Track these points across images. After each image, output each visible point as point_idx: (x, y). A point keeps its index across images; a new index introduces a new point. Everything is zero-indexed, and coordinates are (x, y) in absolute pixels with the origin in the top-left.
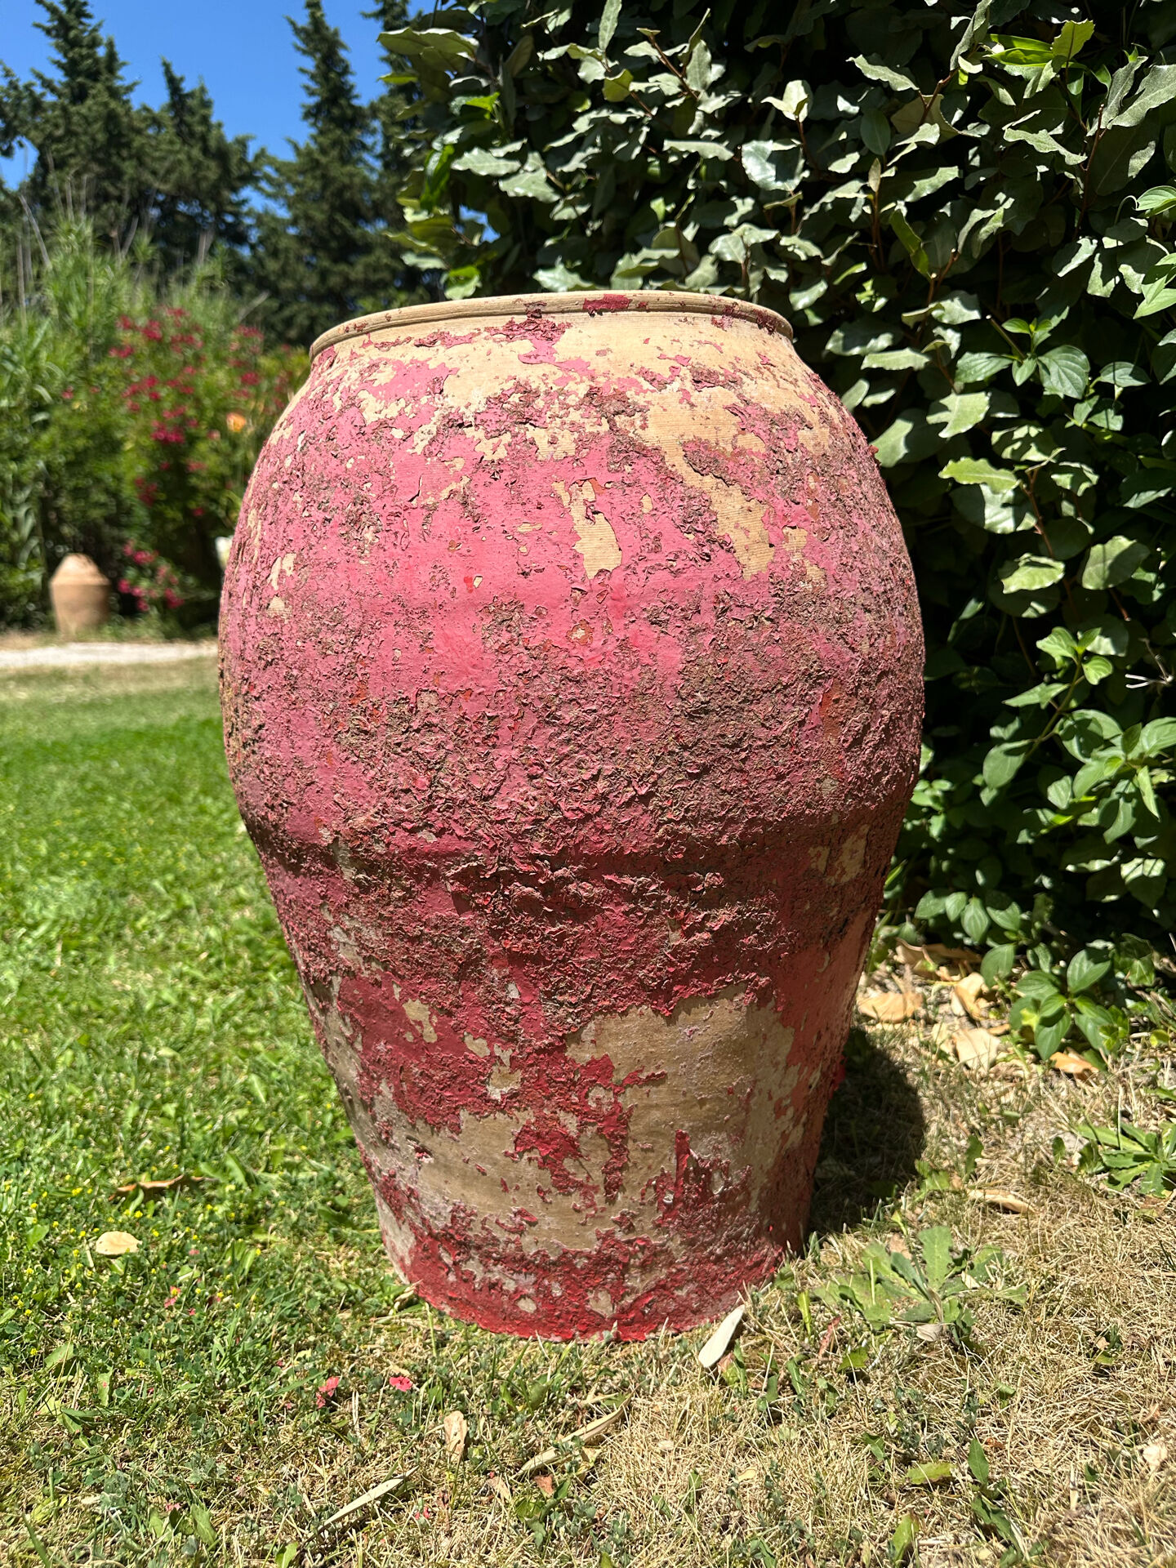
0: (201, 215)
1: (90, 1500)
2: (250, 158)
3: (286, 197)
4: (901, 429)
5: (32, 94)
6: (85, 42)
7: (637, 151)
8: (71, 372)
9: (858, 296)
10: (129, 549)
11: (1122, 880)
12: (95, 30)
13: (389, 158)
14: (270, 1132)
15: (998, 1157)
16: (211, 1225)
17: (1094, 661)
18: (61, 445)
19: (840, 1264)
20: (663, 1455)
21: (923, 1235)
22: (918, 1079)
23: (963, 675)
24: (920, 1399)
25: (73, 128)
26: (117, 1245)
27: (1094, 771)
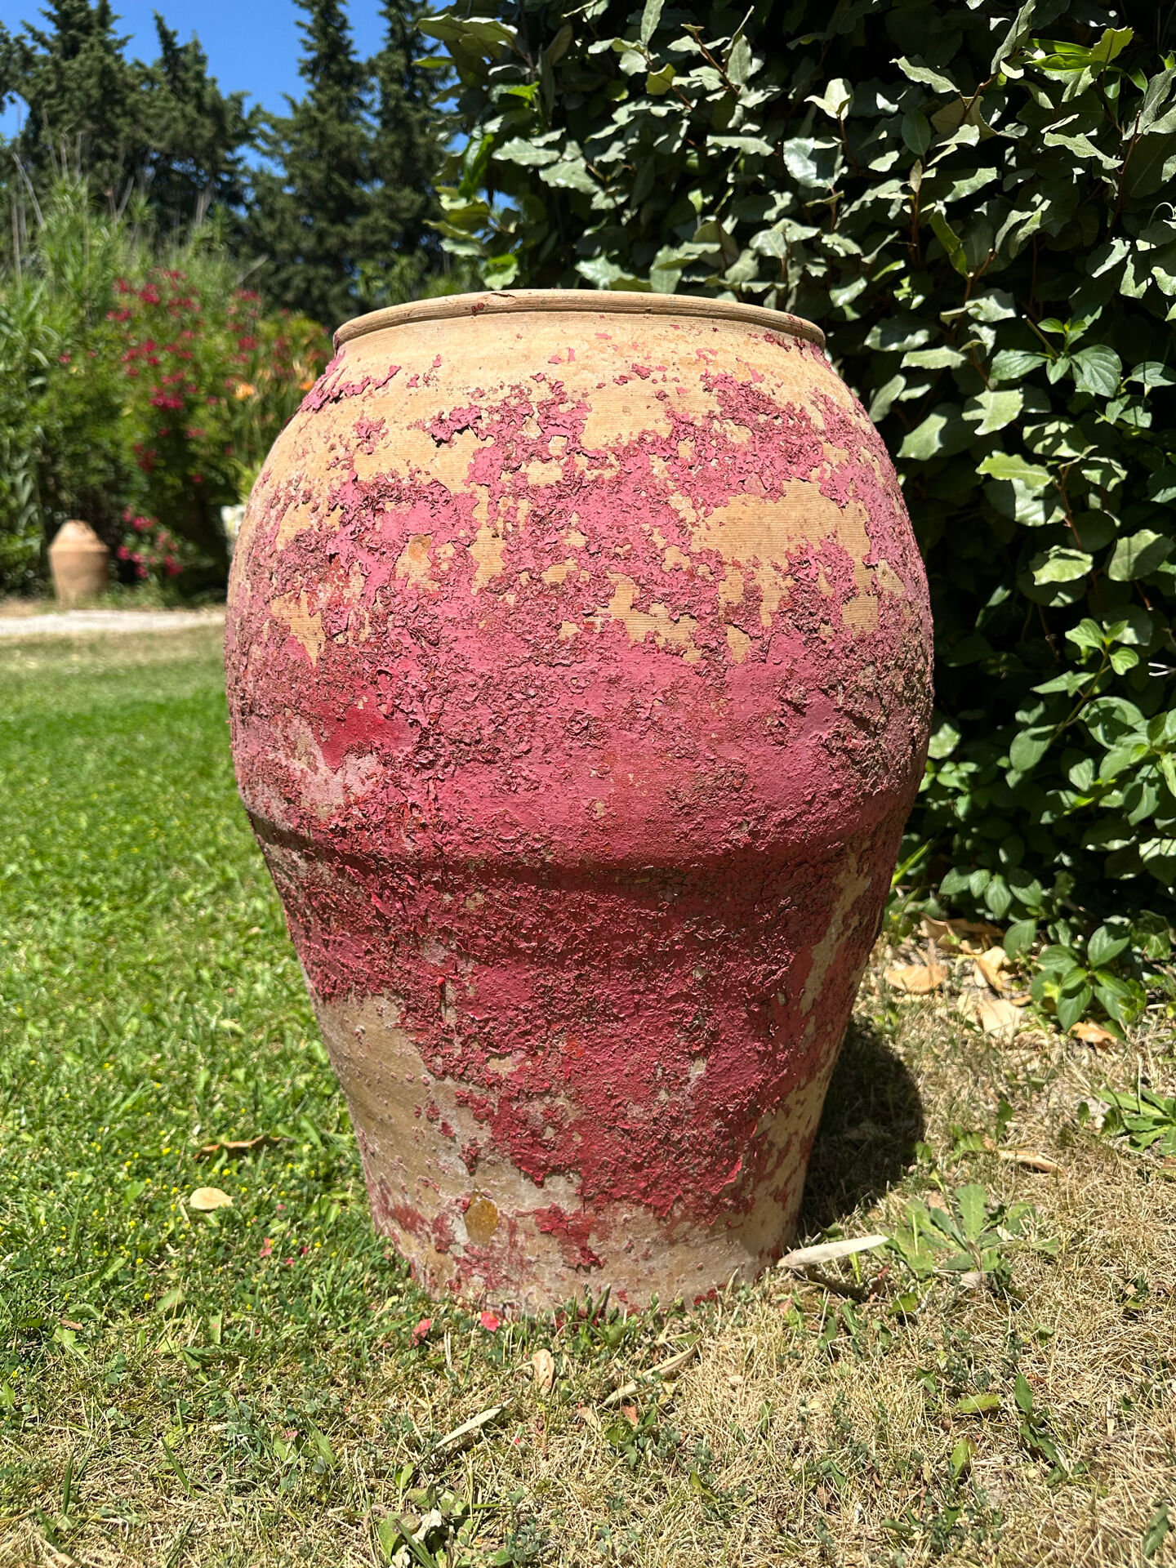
0: (196, 174)
1: (217, 1428)
2: (245, 115)
3: (282, 155)
4: (934, 425)
5: (22, 47)
7: (678, 144)
8: (68, 335)
9: (896, 293)
10: (129, 514)
11: (1140, 859)
13: (386, 117)
14: (337, 1095)
15: (1025, 1120)
16: (294, 1182)
17: (1122, 652)
18: (58, 411)
19: (883, 1218)
20: (734, 1389)
21: (959, 1192)
22: (947, 1047)
23: (991, 662)
24: (966, 1340)
25: (66, 83)
26: (210, 1201)
27: (1119, 757)
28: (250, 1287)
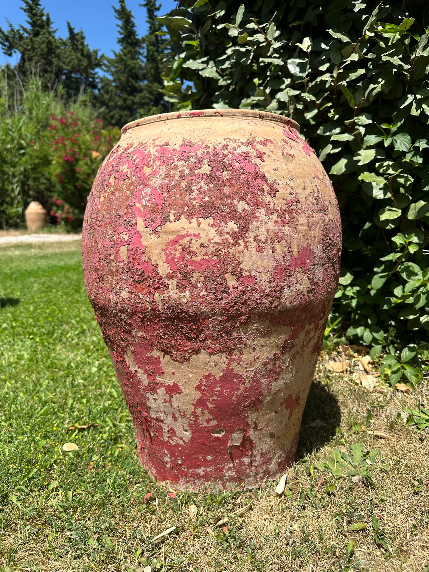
0: (80, 78)
1: (68, 533)
2: (99, 57)
3: (111, 71)
4: (343, 162)
5: (19, 33)
6: (39, 14)
7: (249, 61)
8: (33, 135)
9: (328, 114)
10: (54, 199)
11: (420, 323)
12: (42, 10)
13: (149, 58)
14: (120, 409)
15: (377, 419)
16: (102, 441)
17: (412, 245)
18: (29, 162)
19: (323, 456)
20: (265, 520)
21: (352, 446)
22: (348, 392)
23: (364, 249)
24: (354, 502)
25: (35, 46)
26: (70, 448)
27: (412, 284)
28: (83, 480)
